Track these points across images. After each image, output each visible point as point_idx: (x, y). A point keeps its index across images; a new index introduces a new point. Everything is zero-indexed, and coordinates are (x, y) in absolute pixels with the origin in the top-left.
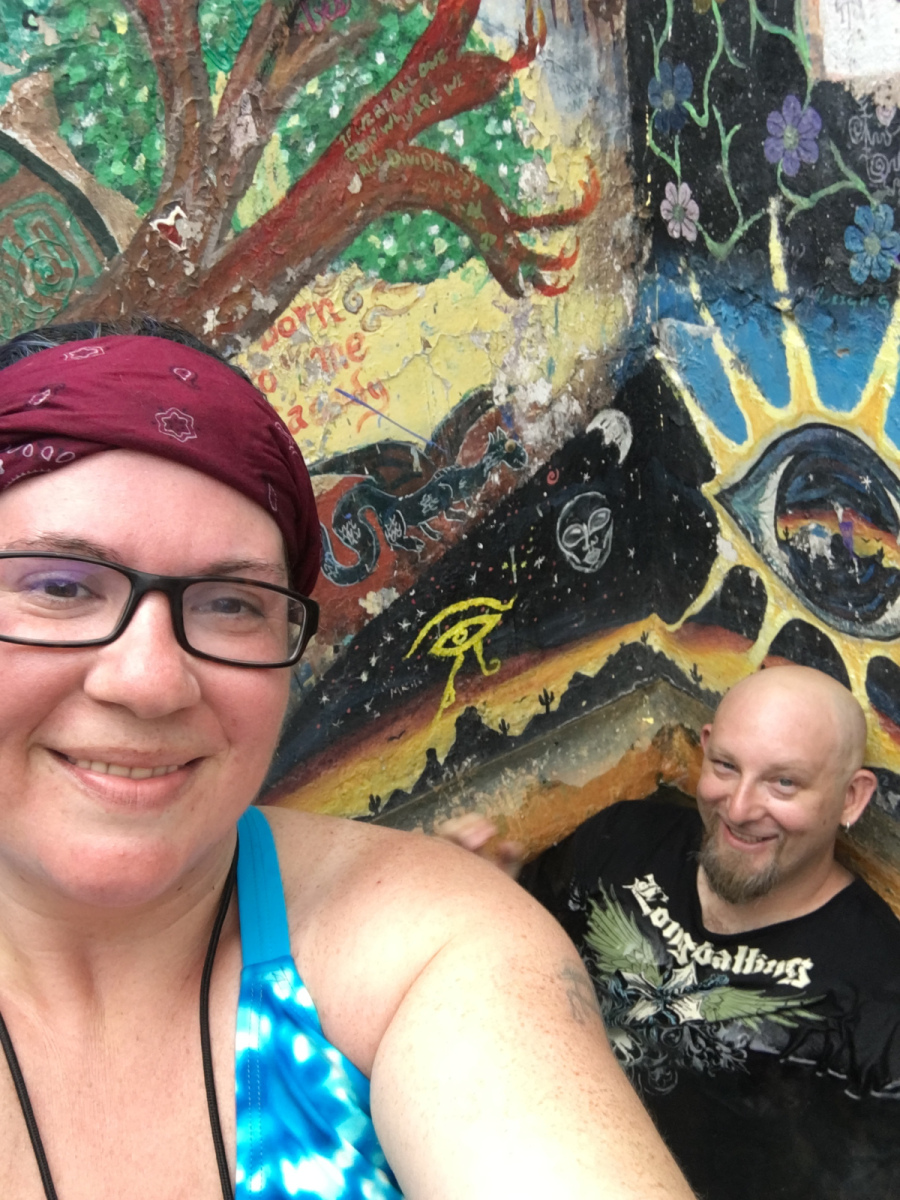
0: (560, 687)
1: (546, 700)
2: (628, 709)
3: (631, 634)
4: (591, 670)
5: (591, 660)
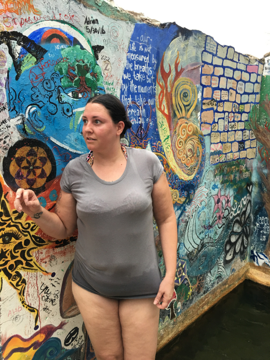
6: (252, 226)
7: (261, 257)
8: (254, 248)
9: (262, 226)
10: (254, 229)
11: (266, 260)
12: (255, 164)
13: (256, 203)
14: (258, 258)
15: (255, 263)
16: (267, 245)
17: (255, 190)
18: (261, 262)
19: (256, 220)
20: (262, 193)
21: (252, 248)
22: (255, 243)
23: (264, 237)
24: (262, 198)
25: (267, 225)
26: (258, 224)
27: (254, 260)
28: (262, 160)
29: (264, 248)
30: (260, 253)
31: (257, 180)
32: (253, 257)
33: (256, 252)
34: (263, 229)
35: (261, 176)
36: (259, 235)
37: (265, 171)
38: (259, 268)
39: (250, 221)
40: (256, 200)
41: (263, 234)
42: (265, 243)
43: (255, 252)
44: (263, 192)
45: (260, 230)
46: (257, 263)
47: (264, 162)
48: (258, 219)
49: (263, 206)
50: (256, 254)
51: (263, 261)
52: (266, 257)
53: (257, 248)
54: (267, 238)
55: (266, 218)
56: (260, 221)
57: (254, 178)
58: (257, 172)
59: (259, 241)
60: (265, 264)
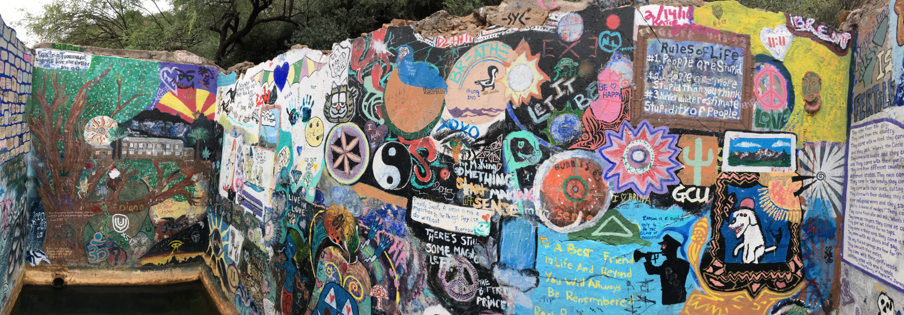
0: (188, 258)
1: (185, 259)
2: (197, 265)
3: (200, 254)
4: (193, 257)
5: (194, 256)
6: (28, 225)
7: (38, 256)
8: (30, 248)
9: (38, 222)
10: (30, 227)
11: (44, 258)
12: (29, 158)
13: (31, 199)
14: (35, 257)
15: (32, 264)
16: (45, 241)
17: (30, 185)
18: (38, 261)
19: (31, 217)
20: (37, 188)
21: (28, 248)
22: (31, 242)
23: (41, 233)
24: (37, 192)
25: (44, 220)
26: (34, 222)
27: (31, 261)
28: (37, 153)
29: (41, 245)
30: (37, 252)
31: (32, 175)
32: (29, 258)
33: (33, 252)
34: (39, 226)
35: (36, 169)
36: (36, 232)
37: (41, 165)
38: (36, 268)
39: (26, 220)
40: (32, 196)
41: (40, 231)
42: (42, 239)
43: (31, 252)
44: (39, 187)
45: (37, 227)
46: (34, 263)
47: (39, 155)
48: (35, 216)
49: (39, 201)
50: (32, 254)
51: (40, 260)
52: (44, 254)
53: (34, 247)
54: (44, 235)
55: (43, 213)
56: (37, 218)
57: (29, 174)
58: (32, 166)
59: (35, 239)
60: (43, 261)
